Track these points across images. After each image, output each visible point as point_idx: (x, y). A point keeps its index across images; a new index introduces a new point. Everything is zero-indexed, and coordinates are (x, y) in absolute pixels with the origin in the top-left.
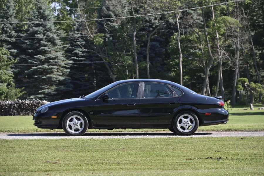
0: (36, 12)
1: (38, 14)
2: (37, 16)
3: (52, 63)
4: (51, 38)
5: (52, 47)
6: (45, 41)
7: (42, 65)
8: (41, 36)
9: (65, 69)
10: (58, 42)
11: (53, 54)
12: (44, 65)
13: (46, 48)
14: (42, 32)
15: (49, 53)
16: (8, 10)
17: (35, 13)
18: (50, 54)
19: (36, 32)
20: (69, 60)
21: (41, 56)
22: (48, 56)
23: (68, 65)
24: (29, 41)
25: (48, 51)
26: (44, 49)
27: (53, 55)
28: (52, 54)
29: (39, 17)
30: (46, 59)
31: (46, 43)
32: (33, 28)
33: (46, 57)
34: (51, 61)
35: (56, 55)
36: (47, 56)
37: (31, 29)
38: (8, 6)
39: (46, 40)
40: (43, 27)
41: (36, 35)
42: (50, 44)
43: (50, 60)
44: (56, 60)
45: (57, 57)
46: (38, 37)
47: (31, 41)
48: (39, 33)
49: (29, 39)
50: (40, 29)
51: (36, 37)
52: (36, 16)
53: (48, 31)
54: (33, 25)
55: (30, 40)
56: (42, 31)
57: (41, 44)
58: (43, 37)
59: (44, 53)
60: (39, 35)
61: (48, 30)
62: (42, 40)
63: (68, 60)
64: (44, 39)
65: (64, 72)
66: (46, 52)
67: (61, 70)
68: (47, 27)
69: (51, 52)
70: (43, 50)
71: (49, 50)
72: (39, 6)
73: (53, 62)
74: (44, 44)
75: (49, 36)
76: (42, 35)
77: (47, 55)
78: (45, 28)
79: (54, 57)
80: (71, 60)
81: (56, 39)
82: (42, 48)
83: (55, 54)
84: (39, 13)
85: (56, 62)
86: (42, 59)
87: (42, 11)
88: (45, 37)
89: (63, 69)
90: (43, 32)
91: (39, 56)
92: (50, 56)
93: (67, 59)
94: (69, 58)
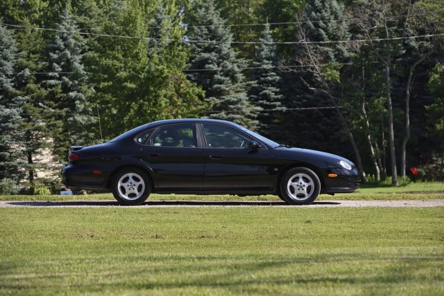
0: (204, 29)
1: (207, 32)
2: (206, 34)
3: (232, 109)
4: (229, 71)
5: (231, 84)
6: (221, 76)
7: (217, 113)
8: (214, 67)
9: (250, 120)
10: (240, 77)
11: (233, 95)
12: (221, 113)
13: (223, 87)
14: (215, 61)
15: (226, 94)
16: (158, 25)
17: (203, 31)
18: (228, 96)
19: (206, 61)
20: (255, 106)
21: (214, 98)
22: (227, 99)
23: (255, 114)
24: (195, 76)
25: (225, 90)
26: (219, 88)
27: (234, 97)
28: (230, 95)
29: (209, 36)
30: (222, 103)
31: (223, 78)
32: (202, 54)
33: (223, 101)
34: (232, 107)
35: (239, 98)
36: (223, 99)
37: (198, 56)
38: (159, 19)
39: (222, 73)
40: (216, 52)
41: (207, 66)
42: (228, 80)
43: (230, 105)
44: (239, 106)
45: (240, 100)
46: (209, 68)
47: (198, 75)
48: (210, 61)
49: (195, 72)
50: (213, 56)
51: (205, 68)
52: (204, 36)
53: (224, 59)
54: (199, 49)
55: (196, 74)
56: (215, 58)
57: (215, 80)
58: (217, 69)
59: (219, 93)
60: (211, 66)
61: (225, 57)
62: (215, 72)
63: (253, 106)
64: (218, 72)
65: (250, 124)
66: (223, 93)
67: (244, 122)
68: (223, 53)
69: (230, 93)
70: (218, 90)
71: (227, 89)
72: (208, 19)
73: (235, 108)
74: (219, 79)
75: (226, 67)
76: (216, 66)
77: (224, 97)
78: (219, 55)
79: (235, 100)
80: (258, 105)
81: (237, 72)
82: (216, 86)
83: (237, 96)
84: (208, 30)
85: (239, 109)
86: (217, 104)
87: (213, 27)
88: (220, 69)
89: (247, 119)
90: (217, 60)
91: (211, 98)
92: (229, 98)
93: (252, 104)
94: (255, 102)
